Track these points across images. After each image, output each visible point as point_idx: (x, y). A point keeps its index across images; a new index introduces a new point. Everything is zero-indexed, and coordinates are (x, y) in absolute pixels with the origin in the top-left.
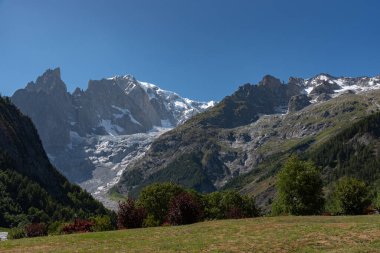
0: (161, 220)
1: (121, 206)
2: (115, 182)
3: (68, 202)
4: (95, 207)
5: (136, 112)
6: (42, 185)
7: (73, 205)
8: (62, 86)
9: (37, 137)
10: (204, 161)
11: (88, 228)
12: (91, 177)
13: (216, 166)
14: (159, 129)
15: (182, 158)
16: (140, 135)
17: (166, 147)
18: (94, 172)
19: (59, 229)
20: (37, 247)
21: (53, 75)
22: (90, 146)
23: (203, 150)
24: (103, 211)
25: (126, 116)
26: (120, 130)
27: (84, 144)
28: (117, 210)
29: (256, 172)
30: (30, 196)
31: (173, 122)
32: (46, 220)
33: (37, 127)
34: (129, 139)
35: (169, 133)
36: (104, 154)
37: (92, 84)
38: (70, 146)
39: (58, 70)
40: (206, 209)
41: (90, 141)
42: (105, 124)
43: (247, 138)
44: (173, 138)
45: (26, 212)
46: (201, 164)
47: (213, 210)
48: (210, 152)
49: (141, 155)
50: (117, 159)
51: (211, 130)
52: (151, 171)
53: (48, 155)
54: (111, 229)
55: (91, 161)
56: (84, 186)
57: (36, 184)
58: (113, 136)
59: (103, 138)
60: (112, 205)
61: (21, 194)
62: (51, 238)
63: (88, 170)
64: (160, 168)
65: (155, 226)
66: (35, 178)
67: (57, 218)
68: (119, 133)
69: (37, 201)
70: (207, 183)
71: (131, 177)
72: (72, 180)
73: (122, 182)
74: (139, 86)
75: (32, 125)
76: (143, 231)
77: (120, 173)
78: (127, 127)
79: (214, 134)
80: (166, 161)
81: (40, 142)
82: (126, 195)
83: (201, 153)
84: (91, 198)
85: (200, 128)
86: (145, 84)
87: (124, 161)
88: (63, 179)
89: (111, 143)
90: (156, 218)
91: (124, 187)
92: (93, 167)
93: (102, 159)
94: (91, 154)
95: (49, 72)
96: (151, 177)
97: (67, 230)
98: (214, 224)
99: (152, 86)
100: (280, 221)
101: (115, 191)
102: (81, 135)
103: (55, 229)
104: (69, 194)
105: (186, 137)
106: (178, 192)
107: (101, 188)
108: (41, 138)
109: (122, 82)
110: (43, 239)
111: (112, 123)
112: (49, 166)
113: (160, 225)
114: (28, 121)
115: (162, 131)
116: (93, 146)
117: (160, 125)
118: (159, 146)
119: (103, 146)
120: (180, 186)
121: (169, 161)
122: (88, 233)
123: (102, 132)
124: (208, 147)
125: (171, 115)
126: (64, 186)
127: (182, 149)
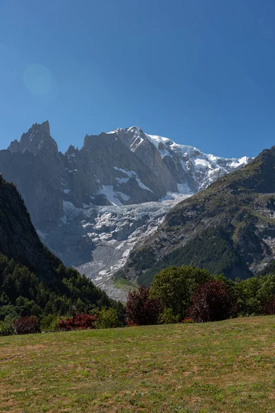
0: (182, 314)
1: (130, 295)
2: (121, 265)
3: (63, 290)
4: (95, 297)
5: (145, 174)
6: (32, 269)
7: (69, 294)
8: (52, 144)
9: (24, 208)
10: (235, 238)
11: (89, 324)
12: (90, 259)
13: (251, 244)
14: (174, 195)
15: (205, 233)
16: (150, 204)
17: (185, 220)
18: (94, 252)
19: (53, 325)
20: (30, 347)
21: (40, 132)
22: (88, 220)
23: (233, 222)
24: (107, 303)
25: (133, 180)
26: (126, 198)
27: (81, 217)
28: (125, 301)
30: (18, 283)
31: (193, 186)
32: (37, 313)
33: (24, 197)
34: (137, 210)
35: (188, 200)
36: (105, 229)
37: (89, 139)
38: (64, 219)
39: (46, 124)
40: (240, 300)
41: (88, 213)
42: (106, 191)
44: (194, 208)
45: (14, 303)
46: (231, 242)
47: (250, 302)
48: (243, 224)
49: (152, 231)
50: (122, 236)
51: (244, 196)
52: (166, 251)
53: (38, 232)
54: (118, 326)
55: (90, 239)
56: (82, 270)
57: (25, 268)
58: (116, 207)
59: (104, 208)
60: (119, 294)
61: (6, 280)
62: (46, 336)
63: (87, 250)
64: (178, 246)
65: (175, 322)
66: (24, 262)
67: (50, 311)
68: (124, 202)
69: (26, 289)
70: (240, 267)
71: (141, 259)
72: (66, 259)
73: (129, 265)
74: (148, 141)
76: (160, 328)
77: (127, 254)
78: (136, 196)
79: (248, 201)
80: (185, 237)
81: (28, 215)
82: (135, 282)
83: (232, 227)
84: (91, 285)
85: (229, 194)
86: (155, 138)
87: (131, 238)
88: (57, 262)
89: (114, 214)
90: (174, 312)
91: (132, 271)
92: (93, 246)
93: (103, 236)
94: (90, 229)
95: (36, 126)
96: (166, 259)
97: (64, 326)
98: (253, 321)
99: (165, 139)
101: (120, 276)
102: (78, 206)
103: (48, 324)
104: (64, 281)
105: (210, 207)
106: (201, 279)
107: (103, 273)
108: (29, 211)
109: (126, 136)
110: (35, 336)
111: (115, 189)
112: (39, 245)
113: (180, 321)
114: (12, 189)
115: (178, 198)
116: (92, 220)
117: (176, 191)
118: (176, 218)
119: (104, 219)
120: (204, 271)
121: (189, 237)
122: (89, 331)
123: (102, 201)
124: (240, 219)
125: (190, 177)
126: (58, 270)
127: (205, 221)
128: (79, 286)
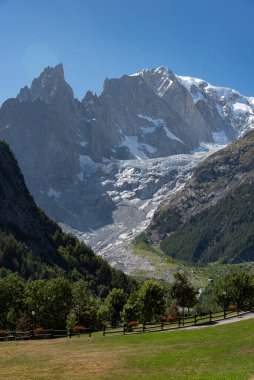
9: (17, 170)
15: (239, 190)
16: (179, 157)
17: (216, 175)
18: (114, 213)
22: (108, 176)
26: (151, 150)
27: (100, 174)
34: (164, 164)
36: (128, 187)
38: (81, 176)
39: (60, 67)
41: (107, 169)
42: (130, 143)
44: (225, 163)
49: (180, 187)
50: (145, 194)
52: (194, 211)
55: (110, 198)
58: (141, 161)
59: (126, 163)
63: (104, 213)
64: (208, 206)
68: (150, 156)
73: (152, 227)
74: (178, 83)
77: (151, 214)
78: (163, 148)
80: (216, 195)
81: (21, 177)
82: (158, 246)
87: (156, 197)
89: (137, 170)
91: (155, 235)
92: (113, 206)
93: (125, 195)
94: (110, 187)
96: (193, 220)
101: (142, 240)
108: (24, 172)
111: (140, 140)
117: (211, 141)
118: (206, 173)
119: (126, 175)
121: (220, 195)
123: (124, 154)
126: (54, 237)
127: (239, 176)
128: (77, 255)
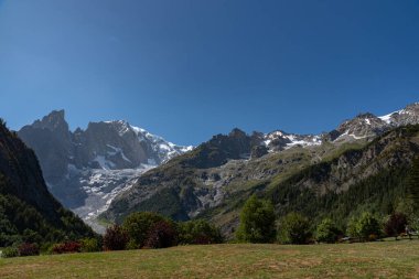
0: (141, 243)
1: (108, 231)
2: (104, 209)
3: (60, 225)
4: (84, 230)
5: (127, 151)
6: (39, 210)
7: (64, 228)
8: (65, 125)
9: (38, 167)
10: (181, 195)
11: (76, 249)
12: (83, 204)
13: (190, 199)
14: (146, 166)
15: (163, 191)
16: (129, 170)
17: (150, 182)
18: (87, 200)
19: (50, 249)
20: (28, 266)
21: (58, 116)
22: (84, 178)
23: (181, 185)
24: (92, 234)
25: (119, 154)
26: (113, 165)
27: (80, 175)
28: (104, 233)
29: (223, 205)
30: (27, 219)
31: (158, 162)
32: (39, 241)
33: (39, 159)
34: (120, 173)
35: (154, 169)
36: (96, 185)
37: (92, 125)
38: (67, 176)
39: (63, 111)
40: (180, 235)
41: (85, 173)
42: (100, 159)
43: (217, 178)
44: (157, 175)
45: (21, 233)
46: (178, 198)
47: (186, 236)
48: (186, 187)
49: (128, 187)
50: (107, 190)
51: (188, 170)
52: (136, 201)
53: (47, 184)
54: (97, 250)
55: (84, 191)
56: (77, 211)
57: (33, 209)
58: (106, 170)
59: (97, 171)
60: (100, 229)
61: (18, 217)
62: (42, 257)
63: (81, 198)
64: (144, 199)
65: (136, 248)
66: (33, 203)
67: (49, 239)
68: (111, 168)
69: (33, 223)
70: (182, 214)
71: (119, 206)
72: (66, 206)
73: (110, 209)
74: (131, 130)
75: (35, 157)
76: (126, 252)
77: (109, 202)
78: (120, 164)
79: (190, 173)
80: (150, 193)
81: (41, 172)
82: (112, 221)
83: (179, 188)
84: (82, 222)
85: (179, 168)
86: (136, 129)
87: (113, 192)
88: (59, 205)
89: (103, 175)
90: (137, 242)
91: (112, 214)
92: (86, 196)
93: (94, 190)
94: (85, 184)
95: (54, 112)
96: (136, 206)
97: (58, 251)
98: (186, 248)
99: (142, 130)
100: (240, 247)
101: (104, 217)
102: (79, 168)
103: (47, 249)
104: (63, 219)
105: (167, 174)
106: (157, 219)
107: (91, 214)
108: (42, 168)
109: (117, 125)
110: (34, 258)
111: (106, 158)
112: (46, 193)
113: (140, 248)
114: (32, 153)
115: (148, 168)
116: (88, 178)
117: (147, 163)
118: (145, 180)
119: (97, 178)
120: (160, 215)
121: (152, 193)
122: (76, 254)
123: (96, 166)
124: (185, 183)
125: (157, 155)
126: (58, 211)
127: (163, 183)
128: (73, 223)
